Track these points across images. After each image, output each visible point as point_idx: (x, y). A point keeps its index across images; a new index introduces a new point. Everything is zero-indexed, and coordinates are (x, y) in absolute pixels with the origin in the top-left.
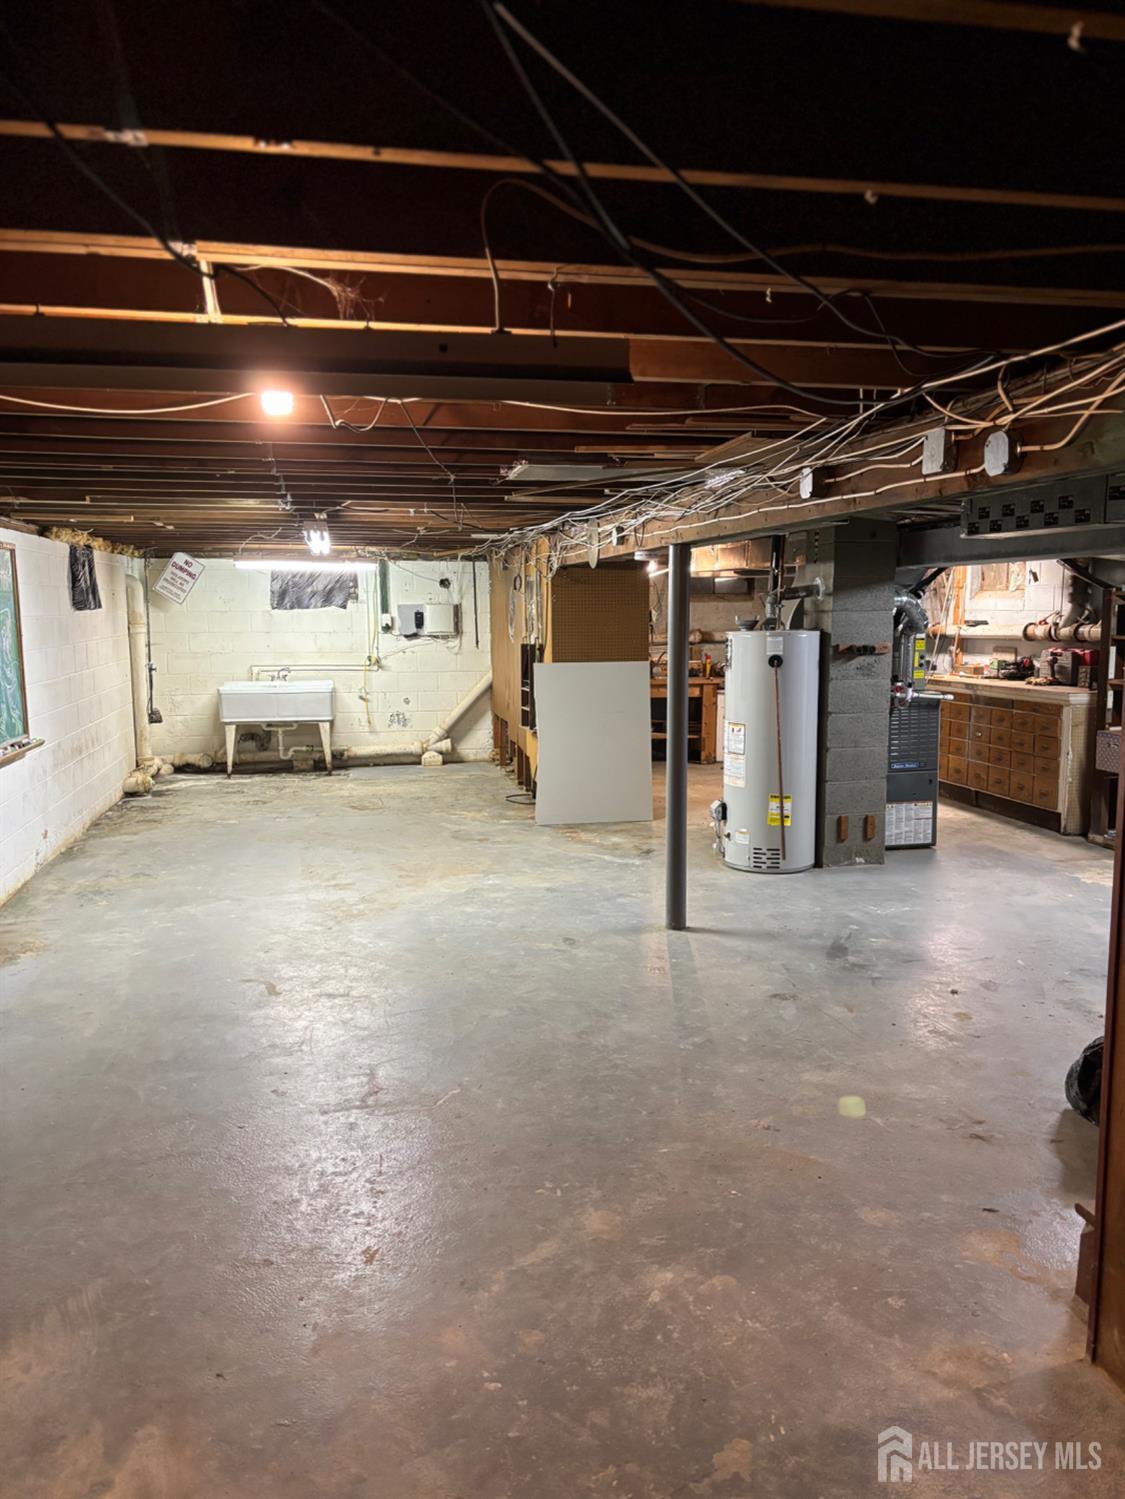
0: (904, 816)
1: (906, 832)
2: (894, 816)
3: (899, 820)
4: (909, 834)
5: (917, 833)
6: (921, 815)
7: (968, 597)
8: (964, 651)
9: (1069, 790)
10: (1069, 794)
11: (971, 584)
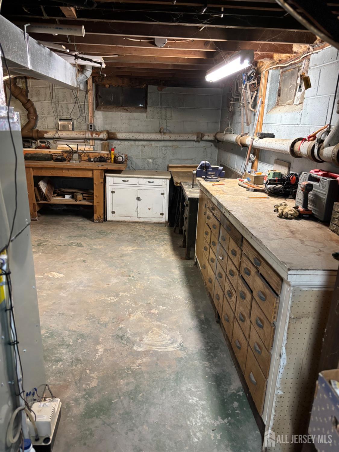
7: (265, 111)
8: (259, 159)
9: (277, 405)
10: (276, 411)
11: (268, 100)
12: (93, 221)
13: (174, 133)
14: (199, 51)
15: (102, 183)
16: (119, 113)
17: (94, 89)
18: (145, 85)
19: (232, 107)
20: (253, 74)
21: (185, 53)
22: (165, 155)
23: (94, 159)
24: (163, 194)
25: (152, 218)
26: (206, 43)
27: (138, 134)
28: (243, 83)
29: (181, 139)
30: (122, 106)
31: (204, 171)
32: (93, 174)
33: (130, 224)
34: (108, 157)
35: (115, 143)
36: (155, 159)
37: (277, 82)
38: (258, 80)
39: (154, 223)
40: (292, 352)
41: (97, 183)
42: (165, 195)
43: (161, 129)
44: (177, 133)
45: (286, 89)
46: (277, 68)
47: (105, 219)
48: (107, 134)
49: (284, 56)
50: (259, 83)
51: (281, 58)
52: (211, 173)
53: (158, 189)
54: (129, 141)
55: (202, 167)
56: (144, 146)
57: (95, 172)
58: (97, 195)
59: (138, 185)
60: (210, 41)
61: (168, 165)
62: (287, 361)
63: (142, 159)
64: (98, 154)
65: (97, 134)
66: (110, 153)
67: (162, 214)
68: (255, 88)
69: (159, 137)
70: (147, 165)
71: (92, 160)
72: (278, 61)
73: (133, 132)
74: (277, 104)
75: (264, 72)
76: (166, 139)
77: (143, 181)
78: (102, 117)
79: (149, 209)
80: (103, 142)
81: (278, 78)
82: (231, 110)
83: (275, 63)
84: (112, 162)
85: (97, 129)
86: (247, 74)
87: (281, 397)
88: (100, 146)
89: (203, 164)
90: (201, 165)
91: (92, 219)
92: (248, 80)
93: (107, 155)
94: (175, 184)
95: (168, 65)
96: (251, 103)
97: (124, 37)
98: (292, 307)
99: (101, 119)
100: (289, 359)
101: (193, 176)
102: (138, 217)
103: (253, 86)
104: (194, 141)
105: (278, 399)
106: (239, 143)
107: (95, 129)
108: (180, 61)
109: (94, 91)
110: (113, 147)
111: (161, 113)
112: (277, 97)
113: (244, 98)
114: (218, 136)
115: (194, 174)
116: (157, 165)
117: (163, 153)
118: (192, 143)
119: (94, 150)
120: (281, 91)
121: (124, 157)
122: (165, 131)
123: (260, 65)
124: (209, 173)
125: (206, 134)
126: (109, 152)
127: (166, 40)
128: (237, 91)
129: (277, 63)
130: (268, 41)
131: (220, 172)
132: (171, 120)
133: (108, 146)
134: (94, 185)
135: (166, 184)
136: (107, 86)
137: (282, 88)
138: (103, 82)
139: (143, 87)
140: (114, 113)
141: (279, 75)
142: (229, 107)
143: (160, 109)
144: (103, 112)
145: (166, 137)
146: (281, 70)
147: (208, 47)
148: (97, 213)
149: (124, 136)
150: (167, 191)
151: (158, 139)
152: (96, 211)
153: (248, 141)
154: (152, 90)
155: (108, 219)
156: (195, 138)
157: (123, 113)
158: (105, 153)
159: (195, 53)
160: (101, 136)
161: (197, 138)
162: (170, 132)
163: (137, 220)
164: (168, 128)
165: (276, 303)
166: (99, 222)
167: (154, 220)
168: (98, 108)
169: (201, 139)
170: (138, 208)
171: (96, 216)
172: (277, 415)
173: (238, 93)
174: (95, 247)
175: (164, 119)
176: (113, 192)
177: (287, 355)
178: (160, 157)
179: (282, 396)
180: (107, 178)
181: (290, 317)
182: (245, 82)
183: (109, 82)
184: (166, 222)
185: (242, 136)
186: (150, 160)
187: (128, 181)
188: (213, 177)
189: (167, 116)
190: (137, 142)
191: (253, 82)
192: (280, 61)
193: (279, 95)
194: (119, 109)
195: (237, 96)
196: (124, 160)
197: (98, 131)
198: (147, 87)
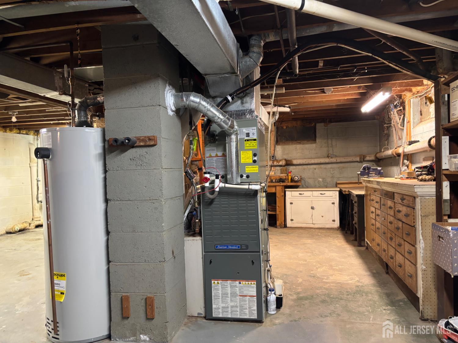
0: (229, 292)
1: (232, 307)
2: (220, 292)
3: (225, 295)
4: (234, 309)
5: (242, 308)
6: (245, 293)
7: (412, 127)
8: (412, 163)
9: (423, 277)
10: (423, 281)
11: (413, 119)
12: (276, 227)
13: (340, 157)
14: (355, 93)
15: (283, 196)
16: (294, 146)
17: (275, 130)
18: (314, 124)
19: (386, 131)
20: (399, 103)
21: (345, 95)
22: (334, 175)
23: (275, 180)
24: (333, 203)
25: (325, 224)
26: (359, 87)
27: (310, 160)
28: (391, 110)
29: (346, 161)
30: (296, 141)
31: (366, 171)
32: (276, 189)
33: (307, 229)
34: (286, 179)
35: (291, 168)
36: (324, 178)
37: (418, 106)
38: (403, 107)
39: (328, 229)
40: (426, 238)
41: (279, 196)
42: (335, 204)
43: (328, 154)
44: (342, 157)
45: (425, 110)
46: (416, 97)
47: (285, 226)
48: (285, 162)
49: (419, 88)
50: (404, 109)
51: (417, 90)
52: (372, 173)
53: (329, 199)
54: (302, 166)
55: (364, 168)
56: (315, 169)
57: (278, 188)
58: (279, 206)
59: (312, 197)
60: (361, 86)
61: (336, 182)
62: (425, 245)
63: (314, 179)
64: (278, 177)
65: (277, 162)
66: (288, 175)
67: (334, 221)
68: (402, 112)
69: (327, 160)
70: (318, 183)
71: (274, 181)
72: (416, 93)
73: (305, 159)
74: (421, 122)
75: (407, 101)
76: (334, 162)
77: (316, 193)
78: (281, 149)
79: (322, 216)
80: (282, 168)
81: (419, 103)
82: (386, 133)
83: (415, 94)
84: (289, 182)
85: (277, 158)
86: (394, 104)
87: (425, 271)
88: (279, 171)
89: (365, 166)
90: (364, 167)
91: (275, 226)
92: (395, 108)
93: (286, 177)
94: (344, 193)
95: (333, 106)
96: (400, 124)
97: (304, 91)
98: (421, 209)
99: (280, 151)
100: (425, 243)
101: (358, 176)
102: (313, 224)
103: (400, 111)
104: (357, 162)
105: (423, 271)
106: (395, 154)
107: (275, 159)
108: (341, 102)
109: (275, 132)
110: (290, 171)
111: (328, 143)
112: (420, 116)
113: (394, 121)
114: (378, 155)
115: (358, 174)
116: (326, 183)
117: (331, 173)
118: (356, 164)
119: (275, 174)
120: (422, 112)
121: (299, 177)
122: (332, 156)
123: (404, 97)
124: (371, 173)
125: (367, 156)
126: (286, 175)
127: (332, 89)
128: (389, 117)
129: (417, 94)
130: (402, 80)
131: (379, 172)
132: (336, 147)
133: (286, 170)
134: (277, 198)
135: (336, 195)
136: (285, 127)
137: (423, 110)
138: (282, 125)
139: (312, 125)
140: (290, 146)
141: (419, 101)
142: (384, 131)
143: (327, 140)
144: (282, 146)
145: (333, 160)
146: (420, 98)
147: (361, 90)
148: (279, 220)
149: (298, 162)
150: (337, 201)
151: (327, 162)
152: (278, 219)
153: (400, 150)
154: (320, 127)
155: (287, 226)
156: (358, 159)
157: (297, 146)
158: (283, 176)
159: (352, 94)
160: (281, 163)
161: (360, 159)
162: (336, 156)
163: (312, 226)
164: (334, 153)
165: (414, 213)
166: (281, 228)
167: (328, 226)
168: (278, 143)
169: (364, 159)
170: (313, 216)
171: (278, 223)
172: (424, 284)
173: (389, 119)
174: (281, 239)
175: (331, 147)
176: (291, 203)
177: (424, 241)
178: (329, 177)
179: (425, 269)
180: (287, 192)
181: (421, 216)
182: (393, 109)
183: (286, 125)
184: (338, 227)
185: (396, 148)
186: (321, 179)
187: (303, 194)
188: (374, 175)
189: (333, 144)
190: (309, 166)
191: (399, 109)
192: (418, 92)
193: (421, 115)
194: (294, 143)
195: (389, 121)
196: (299, 179)
197: (278, 160)
198: (315, 125)
